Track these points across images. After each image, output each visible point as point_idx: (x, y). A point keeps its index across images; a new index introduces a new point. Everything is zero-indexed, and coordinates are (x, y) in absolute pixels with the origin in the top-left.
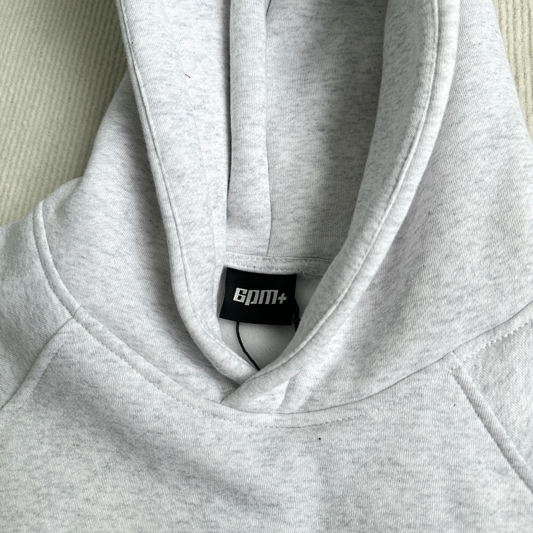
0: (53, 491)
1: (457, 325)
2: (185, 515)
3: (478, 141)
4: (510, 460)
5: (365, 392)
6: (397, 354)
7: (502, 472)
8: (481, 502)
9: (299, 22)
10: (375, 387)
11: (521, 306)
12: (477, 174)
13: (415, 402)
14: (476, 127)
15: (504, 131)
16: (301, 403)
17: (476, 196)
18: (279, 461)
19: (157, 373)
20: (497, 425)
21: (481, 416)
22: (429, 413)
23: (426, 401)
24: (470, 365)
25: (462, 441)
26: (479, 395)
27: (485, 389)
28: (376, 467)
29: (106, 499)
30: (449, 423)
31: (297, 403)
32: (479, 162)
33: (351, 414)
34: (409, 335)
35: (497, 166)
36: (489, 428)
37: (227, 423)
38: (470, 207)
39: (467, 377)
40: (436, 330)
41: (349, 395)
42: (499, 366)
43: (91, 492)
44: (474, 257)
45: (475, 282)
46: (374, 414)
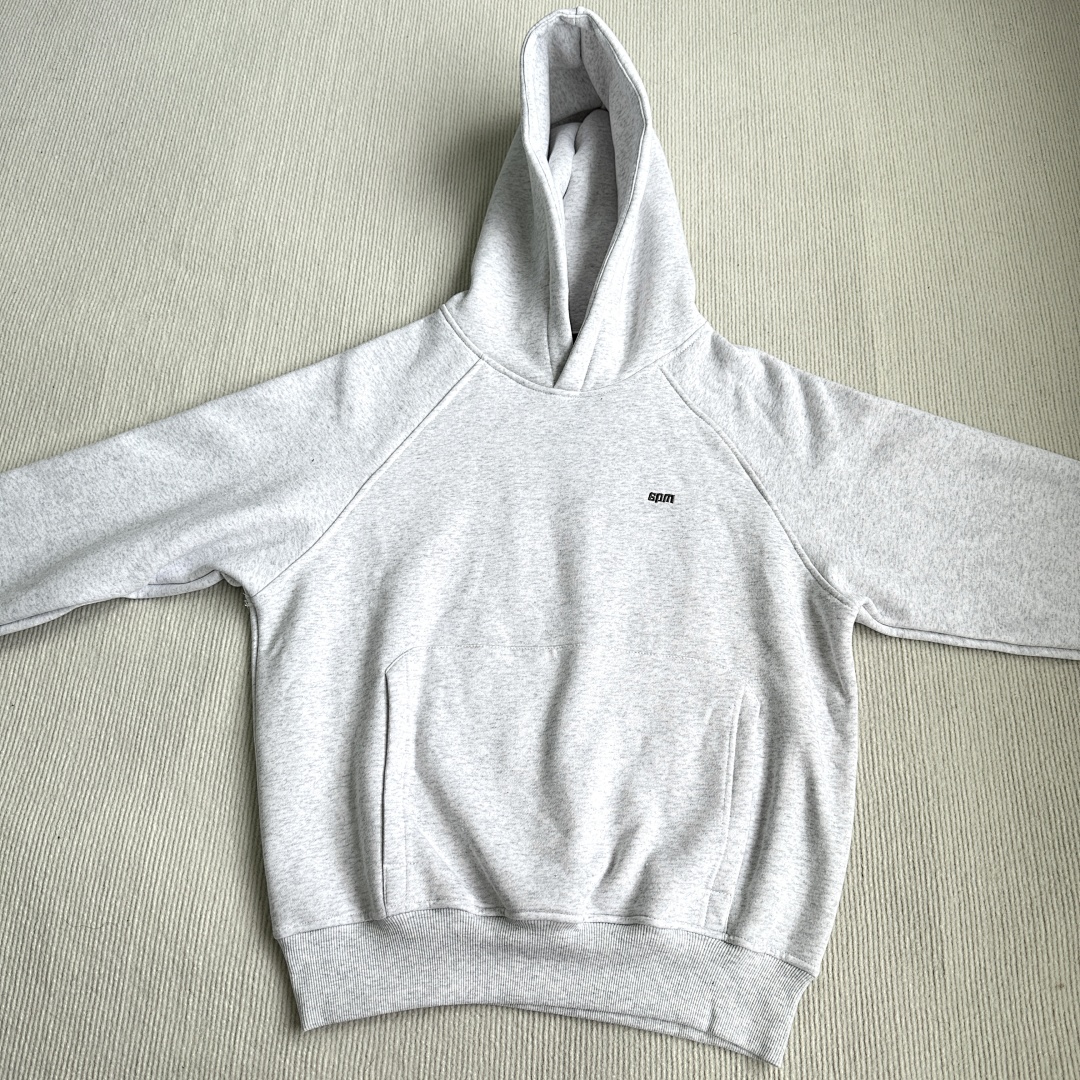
0: (470, 441)
1: (659, 346)
2: (539, 440)
3: (669, 268)
4: (686, 402)
5: (622, 378)
6: (635, 360)
7: (682, 407)
8: (672, 417)
9: (579, 214)
10: (627, 375)
11: (687, 337)
12: (668, 282)
13: (644, 381)
14: (668, 262)
15: (681, 264)
16: (592, 385)
17: (667, 291)
18: (583, 410)
19: (522, 379)
20: (679, 388)
21: (672, 385)
22: (650, 385)
23: (649, 380)
24: (667, 365)
25: (664, 395)
26: (671, 376)
27: (674, 374)
28: (627, 408)
29: (498, 440)
30: (659, 389)
31: (590, 385)
32: (669, 277)
33: (615, 387)
34: (640, 351)
35: (678, 278)
36: (676, 390)
37: (557, 397)
38: (665, 296)
39: (665, 368)
40: (650, 348)
41: (615, 380)
42: (680, 364)
43: (490, 439)
44: (666, 317)
45: (666, 327)
46: (626, 387)
